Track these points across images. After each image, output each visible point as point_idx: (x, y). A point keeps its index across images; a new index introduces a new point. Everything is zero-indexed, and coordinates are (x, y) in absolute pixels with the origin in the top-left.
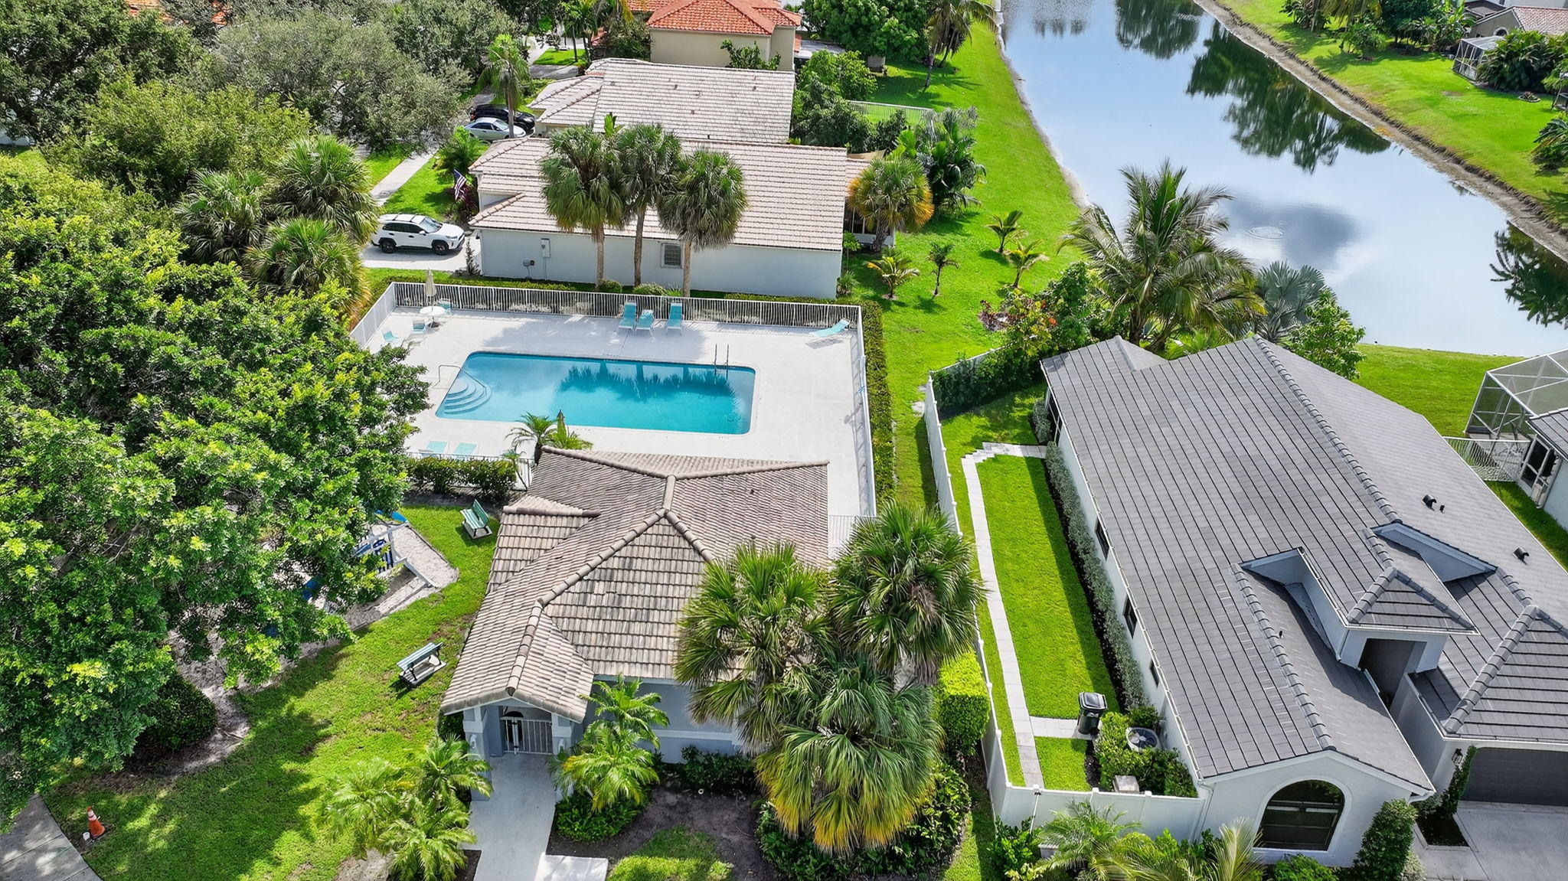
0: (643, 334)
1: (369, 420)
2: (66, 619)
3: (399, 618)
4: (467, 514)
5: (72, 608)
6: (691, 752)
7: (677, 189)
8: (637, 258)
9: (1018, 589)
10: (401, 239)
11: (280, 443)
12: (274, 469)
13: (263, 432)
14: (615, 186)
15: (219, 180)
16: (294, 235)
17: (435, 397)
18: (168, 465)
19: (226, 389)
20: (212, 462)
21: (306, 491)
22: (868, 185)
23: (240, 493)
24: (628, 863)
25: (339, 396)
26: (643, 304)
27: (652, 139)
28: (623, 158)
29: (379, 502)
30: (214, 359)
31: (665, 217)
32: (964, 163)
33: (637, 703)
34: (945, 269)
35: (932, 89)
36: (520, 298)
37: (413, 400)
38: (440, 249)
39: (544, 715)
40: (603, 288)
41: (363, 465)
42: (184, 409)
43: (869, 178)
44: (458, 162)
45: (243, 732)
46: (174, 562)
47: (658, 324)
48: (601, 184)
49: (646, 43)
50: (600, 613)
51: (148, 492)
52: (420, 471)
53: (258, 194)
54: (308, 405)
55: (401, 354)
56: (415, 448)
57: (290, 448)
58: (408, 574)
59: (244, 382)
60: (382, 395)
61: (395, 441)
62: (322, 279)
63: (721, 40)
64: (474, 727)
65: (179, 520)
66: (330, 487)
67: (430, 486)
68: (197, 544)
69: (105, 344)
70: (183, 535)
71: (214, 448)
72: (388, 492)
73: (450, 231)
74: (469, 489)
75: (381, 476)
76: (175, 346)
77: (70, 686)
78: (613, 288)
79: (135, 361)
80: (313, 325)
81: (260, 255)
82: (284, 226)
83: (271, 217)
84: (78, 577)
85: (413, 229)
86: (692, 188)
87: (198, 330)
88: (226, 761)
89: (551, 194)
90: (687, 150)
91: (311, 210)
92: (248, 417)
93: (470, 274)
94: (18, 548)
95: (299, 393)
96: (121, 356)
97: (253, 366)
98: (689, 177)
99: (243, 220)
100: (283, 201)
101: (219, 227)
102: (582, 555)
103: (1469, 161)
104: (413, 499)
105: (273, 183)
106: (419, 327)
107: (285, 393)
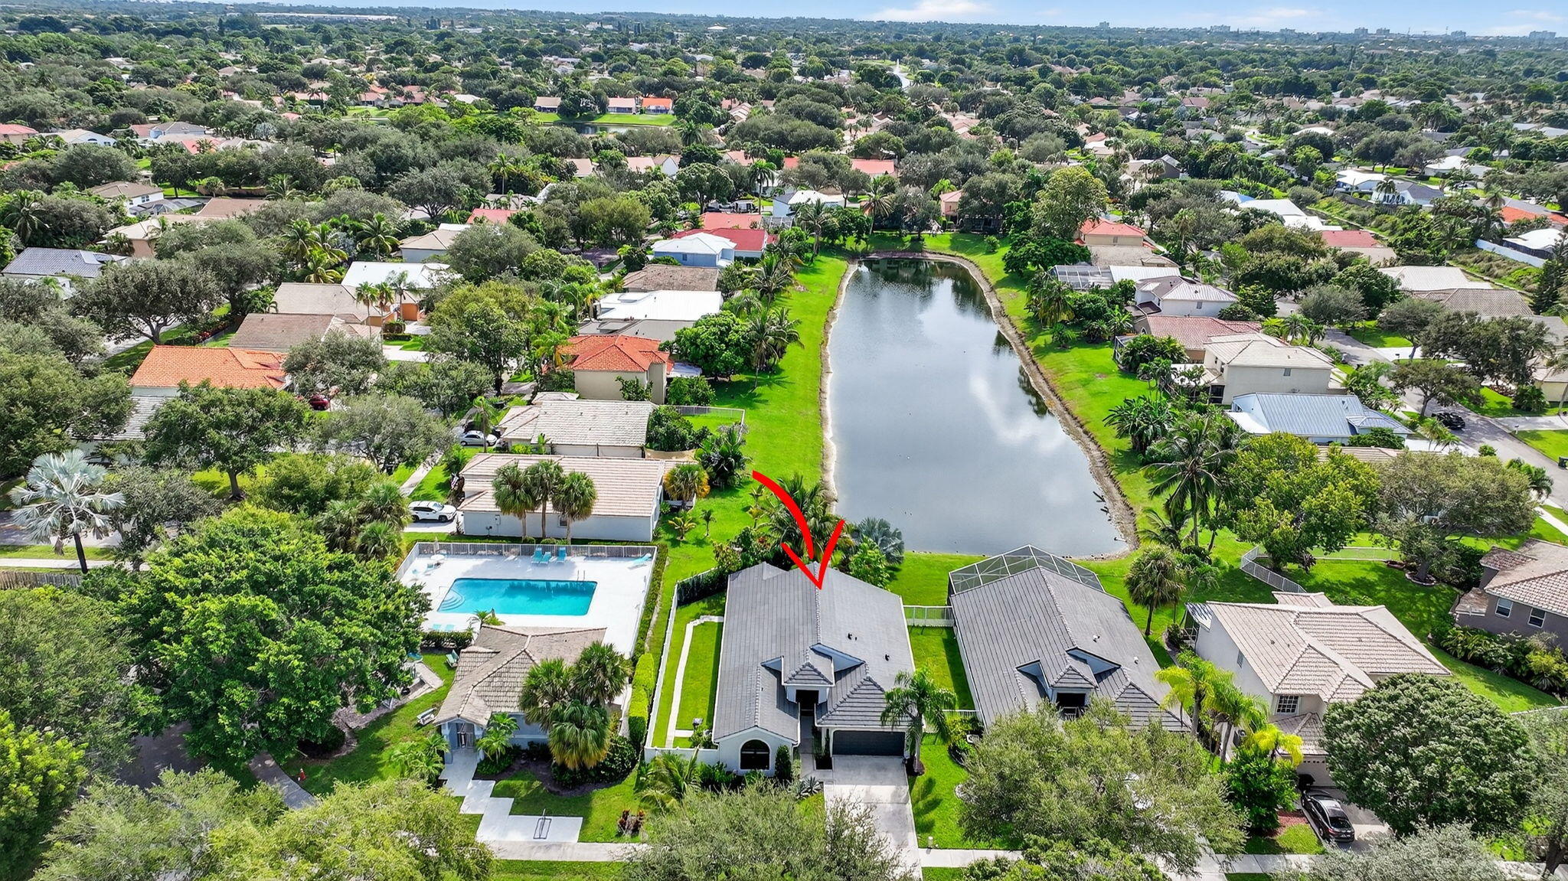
0: (545, 565)
1: (407, 617)
2: (306, 688)
3: (417, 701)
4: (450, 657)
5: (309, 684)
6: (531, 744)
7: (560, 492)
8: (543, 526)
9: (689, 681)
10: (422, 515)
11: (375, 626)
12: (375, 635)
13: (369, 622)
14: (528, 491)
15: (338, 504)
16: (372, 531)
17: (435, 605)
18: (340, 635)
19: (354, 608)
20: (354, 633)
21: (385, 644)
22: (672, 478)
23: (363, 644)
24: (503, 782)
25: (397, 608)
26: (545, 550)
27: (547, 468)
28: (533, 479)
29: (411, 647)
30: (350, 597)
31: (555, 506)
32: (738, 457)
33: (507, 721)
34: (711, 523)
35: (758, 390)
36: (482, 548)
37: (425, 607)
38: (443, 520)
39: (471, 726)
40: (525, 541)
41: (405, 634)
42: (342, 616)
43: (673, 473)
44: (455, 466)
45: (354, 745)
46: (343, 667)
47: (554, 559)
48: (521, 492)
49: (572, 379)
50: (497, 689)
51: (334, 645)
52: (428, 637)
53: (354, 510)
54: (385, 612)
55: (420, 588)
56: (426, 627)
57: (379, 628)
58: (422, 683)
59: (361, 603)
60: (412, 606)
61: (417, 625)
62: (386, 552)
63: (617, 375)
64: (446, 731)
65: (344, 654)
66: (393, 642)
67: (433, 644)
68: (351, 661)
69: (312, 593)
70: (346, 659)
71: (355, 629)
72: (415, 644)
73: (449, 510)
74: (451, 645)
75: (413, 639)
76: (338, 592)
77: (311, 709)
78: (531, 541)
79: (323, 598)
80: (384, 577)
81: (357, 541)
82: (368, 526)
83: (361, 521)
84: (311, 674)
85: (429, 510)
86: (567, 492)
87: (343, 584)
88: (349, 754)
89: (498, 497)
90: (566, 473)
91: (379, 517)
92: (363, 617)
93: (459, 535)
94: (296, 663)
95: (382, 608)
96: (317, 597)
97: (364, 597)
98: (565, 487)
99: (349, 524)
100: (366, 513)
101: (338, 527)
102: (490, 667)
103: (1086, 427)
104: (426, 650)
105: (362, 505)
106: (430, 566)
107: (377, 608)
